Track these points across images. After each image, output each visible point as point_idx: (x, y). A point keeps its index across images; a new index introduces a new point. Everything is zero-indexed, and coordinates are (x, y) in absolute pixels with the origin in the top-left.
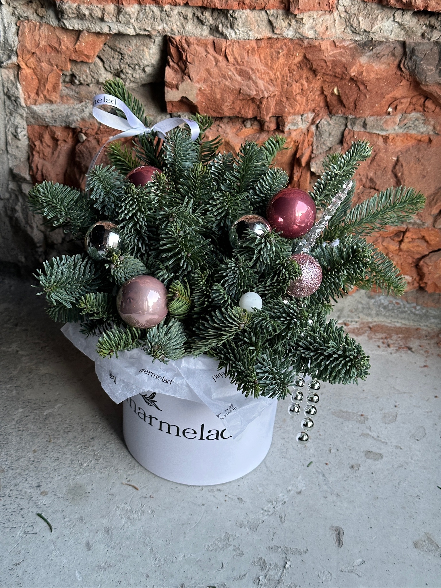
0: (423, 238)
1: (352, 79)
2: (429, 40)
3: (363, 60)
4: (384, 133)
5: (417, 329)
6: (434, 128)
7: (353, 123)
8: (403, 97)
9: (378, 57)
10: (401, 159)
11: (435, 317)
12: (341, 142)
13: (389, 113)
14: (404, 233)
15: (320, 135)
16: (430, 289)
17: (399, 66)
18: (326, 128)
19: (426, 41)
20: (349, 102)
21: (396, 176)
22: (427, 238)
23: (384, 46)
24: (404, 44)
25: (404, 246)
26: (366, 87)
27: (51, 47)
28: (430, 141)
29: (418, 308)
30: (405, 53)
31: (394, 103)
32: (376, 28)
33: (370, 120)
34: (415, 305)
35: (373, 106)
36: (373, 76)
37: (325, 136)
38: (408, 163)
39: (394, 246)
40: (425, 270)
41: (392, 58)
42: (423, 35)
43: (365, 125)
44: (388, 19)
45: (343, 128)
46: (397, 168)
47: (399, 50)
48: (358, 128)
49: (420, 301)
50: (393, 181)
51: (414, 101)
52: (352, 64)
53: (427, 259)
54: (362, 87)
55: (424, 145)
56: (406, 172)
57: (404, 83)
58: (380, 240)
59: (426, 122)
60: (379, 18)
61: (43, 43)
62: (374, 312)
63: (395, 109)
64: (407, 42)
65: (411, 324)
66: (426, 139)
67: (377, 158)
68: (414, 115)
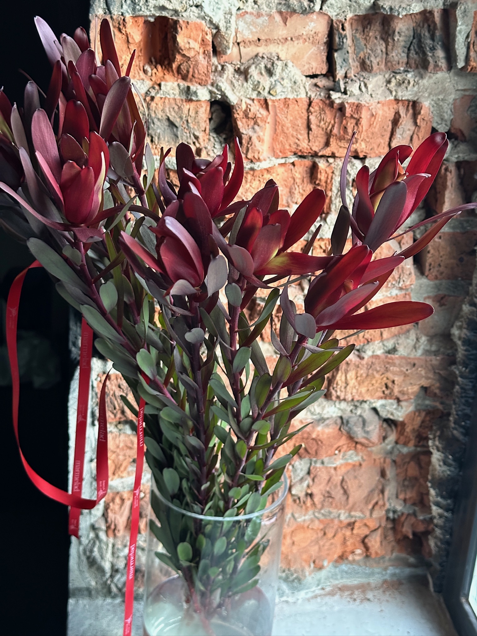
0: (366, 525)
1: (313, 439)
2: (356, 414)
3: (319, 428)
4: (334, 466)
5: (369, 584)
6: (362, 458)
7: (315, 462)
8: (344, 445)
9: (327, 425)
10: (345, 477)
11: (378, 573)
12: (309, 473)
13: (336, 454)
14: (354, 523)
15: (296, 470)
16: (373, 556)
17: (340, 429)
18: (299, 467)
19: (354, 415)
20: (312, 451)
21: (343, 488)
22: (368, 524)
23: (330, 420)
24: (341, 418)
25: (355, 532)
26: (322, 442)
27: (127, 446)
28: (360, 465)
29: (367, 568)
30: (342, 423)
31: (339, 449)
32: (325, 412)
33: (326, 460)
34: (364, 567)
35: (327, 452)
36: (325, 436)
37: (299, 471)
38: (350, 480)
39: (348, 533)
40: (369, 544)
41: (335, 425)
42: (351, 411)
43: (323, 463)
44: (332, 406)
45: (309, 465)
46: (344, 483)
47: (339, 421)
48: (319, 465)
49: (368, 564)
50: (342, 491)
51: (350, 445)
52: (313, 432)
53: (369, 538)
54: (320, 443)
55: (357, 468)
56: (350, 486)
57: (344, 438)
58: (339, 530)
59: (357, 455)
60: (327, 406)
61: (121, 445)
62: (339, 577)
63: (340, 451)
64: (344, 416)
65: (364, 580)
66: (357, 464)
67: (332, 480)
68: (351, 452)
